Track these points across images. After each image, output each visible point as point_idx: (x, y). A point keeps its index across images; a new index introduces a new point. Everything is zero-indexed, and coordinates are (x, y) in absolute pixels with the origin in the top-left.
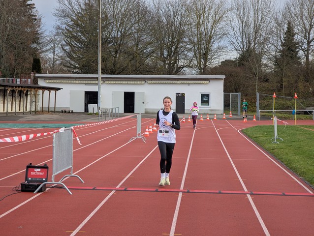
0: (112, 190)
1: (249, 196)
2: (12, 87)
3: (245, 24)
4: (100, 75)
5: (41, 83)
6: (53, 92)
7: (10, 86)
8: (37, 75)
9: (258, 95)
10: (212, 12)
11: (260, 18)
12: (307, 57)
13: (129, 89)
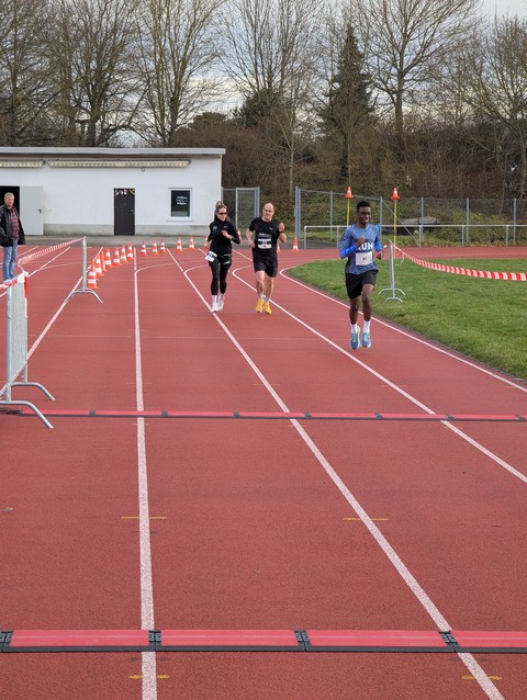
0: (136, 417)
9: (298, 191)
12: (398, 105)
13: (7, 179)
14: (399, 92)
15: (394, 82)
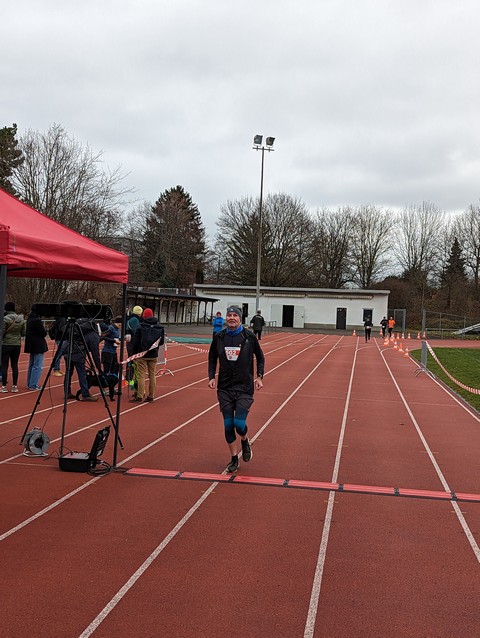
0: (214, 481)
1: (454, 504)
2: (166, 297)
3: (411, 237)
4: (258, 287)
5: (199, 294)
6: (210, 303)
7: (163, 296)
8: (195, 285)
9: (424, 312)
10: (378, 224)
11: (428, 233)
12: (476, 273)
13: (289, 302)
14: (477, 267)
15: (475, 262)
